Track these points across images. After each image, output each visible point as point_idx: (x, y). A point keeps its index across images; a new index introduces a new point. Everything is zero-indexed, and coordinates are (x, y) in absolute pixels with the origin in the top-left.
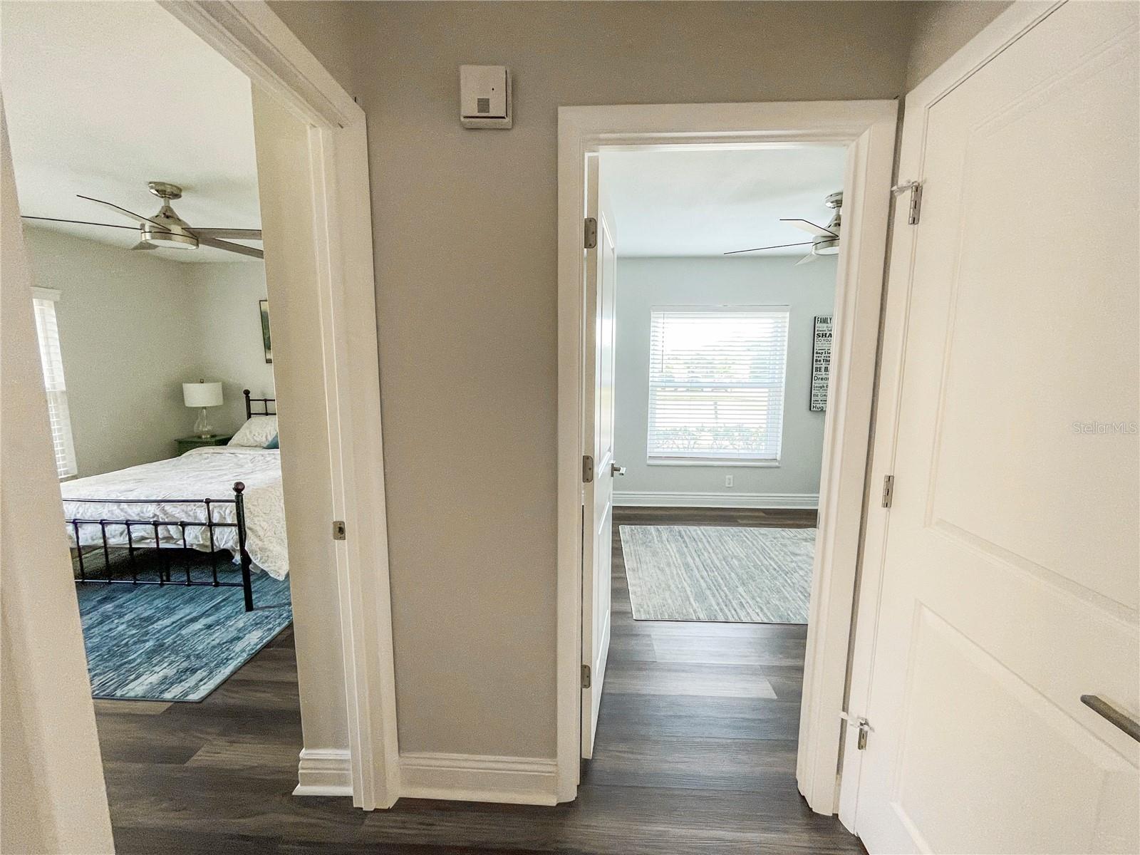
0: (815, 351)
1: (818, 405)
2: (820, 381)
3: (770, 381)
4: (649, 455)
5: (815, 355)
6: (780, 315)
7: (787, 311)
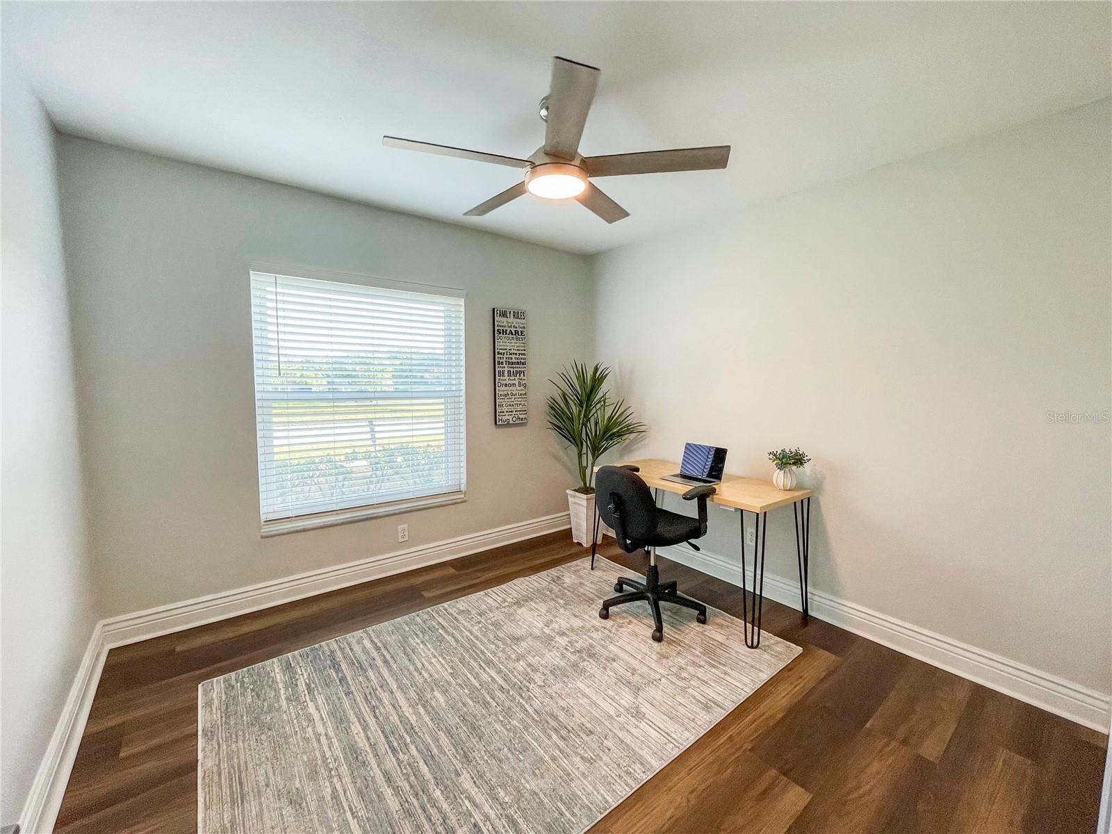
0: (496, 351)
1: (504, 418)
2: (504, 388)
3: (447, 388)
4: (263, 518)
5: (497, 356)
6: (452, 301)
7: (462, 298)
